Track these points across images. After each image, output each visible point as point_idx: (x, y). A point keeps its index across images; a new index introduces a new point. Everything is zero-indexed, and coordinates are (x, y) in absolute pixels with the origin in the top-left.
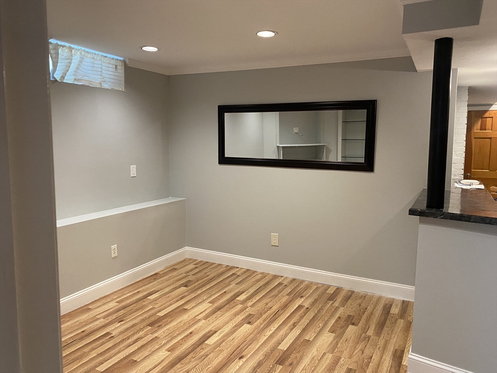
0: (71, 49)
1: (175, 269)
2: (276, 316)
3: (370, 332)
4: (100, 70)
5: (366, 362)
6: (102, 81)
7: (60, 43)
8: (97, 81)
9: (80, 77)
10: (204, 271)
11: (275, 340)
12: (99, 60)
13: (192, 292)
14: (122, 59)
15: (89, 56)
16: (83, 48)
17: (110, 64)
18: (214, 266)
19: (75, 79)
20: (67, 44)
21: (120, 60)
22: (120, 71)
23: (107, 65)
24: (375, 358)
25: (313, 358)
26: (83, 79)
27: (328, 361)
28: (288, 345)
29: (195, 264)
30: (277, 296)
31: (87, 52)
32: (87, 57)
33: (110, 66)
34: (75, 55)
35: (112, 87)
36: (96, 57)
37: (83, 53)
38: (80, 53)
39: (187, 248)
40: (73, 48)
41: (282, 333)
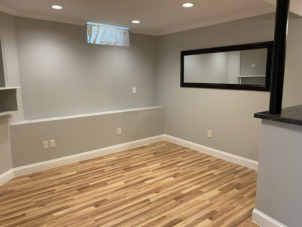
0: (99, 26)
1: (155, 145)
2: (193, 176)
3: (246, 195)
4: (115, 36)
5: (228, 210)
6: (116, 42)
7: (93, 24)
8: (113, 42)
9: (103, 41)
10: (169, 148)
11: (182, 187)
12: (114, 31)
13: (155, 157)
14: (128, 29)
15: (109, 29)
16: (105, 25)
17: (121, 32)
18: (177, 146)
19: (101, 42)
20: (97, 24)
21: (127, 30)
22: (127, 36)
23: (120, 33)
24: (237, 209)
25: (197, 201)
26: (105, 41)
27: (205, 204)
28: (187, 192)
29: (166, 144)
30: (201, 166)
31: (108, 27)
32: (107, 30)
33: (122, 33)
34: (101, 29)
35: (123, 45)
36: (112, 30)
37: (105, 27)
38: (104, 28)
39: (165, 135)
40: (100, 26)
41: (189, 185)
